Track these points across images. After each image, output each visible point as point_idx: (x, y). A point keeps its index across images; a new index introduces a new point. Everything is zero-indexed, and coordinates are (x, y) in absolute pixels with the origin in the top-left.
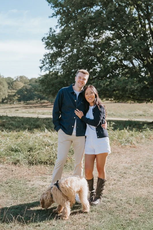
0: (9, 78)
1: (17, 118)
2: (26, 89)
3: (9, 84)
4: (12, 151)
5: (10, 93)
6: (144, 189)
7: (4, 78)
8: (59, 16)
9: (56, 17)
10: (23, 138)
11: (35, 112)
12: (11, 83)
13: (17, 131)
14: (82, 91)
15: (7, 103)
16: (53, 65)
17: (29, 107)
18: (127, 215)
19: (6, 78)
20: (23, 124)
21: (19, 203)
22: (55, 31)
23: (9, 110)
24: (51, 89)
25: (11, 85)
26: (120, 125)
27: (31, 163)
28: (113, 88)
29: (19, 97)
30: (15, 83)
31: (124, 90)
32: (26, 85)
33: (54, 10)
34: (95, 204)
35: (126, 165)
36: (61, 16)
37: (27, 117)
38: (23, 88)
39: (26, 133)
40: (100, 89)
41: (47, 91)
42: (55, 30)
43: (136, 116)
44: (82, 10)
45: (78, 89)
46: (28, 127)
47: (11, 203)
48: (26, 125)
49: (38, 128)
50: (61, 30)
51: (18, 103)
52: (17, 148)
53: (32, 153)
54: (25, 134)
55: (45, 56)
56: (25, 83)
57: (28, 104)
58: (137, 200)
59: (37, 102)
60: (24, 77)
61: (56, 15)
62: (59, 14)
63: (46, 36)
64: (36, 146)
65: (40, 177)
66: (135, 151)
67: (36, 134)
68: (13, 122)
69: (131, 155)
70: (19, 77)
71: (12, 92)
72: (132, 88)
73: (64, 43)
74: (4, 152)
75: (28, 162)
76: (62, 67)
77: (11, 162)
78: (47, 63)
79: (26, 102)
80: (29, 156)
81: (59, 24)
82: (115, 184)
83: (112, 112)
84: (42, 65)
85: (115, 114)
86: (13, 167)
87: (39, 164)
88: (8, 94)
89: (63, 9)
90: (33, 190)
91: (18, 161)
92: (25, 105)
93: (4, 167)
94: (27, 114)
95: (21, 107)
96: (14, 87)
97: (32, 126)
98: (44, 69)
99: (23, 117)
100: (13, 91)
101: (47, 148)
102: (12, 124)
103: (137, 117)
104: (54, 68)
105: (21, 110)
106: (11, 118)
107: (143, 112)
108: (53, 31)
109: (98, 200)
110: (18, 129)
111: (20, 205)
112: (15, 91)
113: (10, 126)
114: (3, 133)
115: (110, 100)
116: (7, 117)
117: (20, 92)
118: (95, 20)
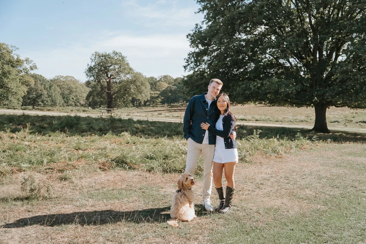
0: (152, 78)
1: (157, 123)
2: (170, 90)
3: (151, 84)
4: (147, 159)
5: (152, 94)
6: (278, 200)
7: (147, 78)
8: (206, 12)
9: (203, 12)
10: (161, 145)
11: (179, 116)
12: (154, 84)
13: (155, 138)
14: (214, 99)
15: (149, 105)
16: (198, 64)
17: (173, 111)
18: (254, 223)
19: (148, 78)
20: (163, 130)
21: (150, 207)
22: (201, 28)
23: (152, 114)
24: (195, 92)
25: (154, 86)
26: (271, 133)
27: (165, 171)
28: (264, 91)
29: (162, 99)
30: (158, 84)
31: (277, 92)
32: (171, 85)
33: (200, 4)
34: (223, 211)
35: (265, 176)
36: (207, 11)
37: (169, 121)
38: (167, 89)
39: (165, 141)
40: (250, 92)
41: (191, 93)
42: (202, 26)
43: (296, 121)
44: (233, 3)
45: (210, 98)
46: (168, 133)
47: (142, 207)
48: (166, 131)
49: (179, 135)
50: (207, 26)
51: (161, 106)
52: (153, 156)
53: (167, 161)
54: (163, 141)
55: (189, 54)
56: (169, 84)
57: (172, 107)
58: (268, 210)
59: (182, 105)
60: (168, 76)
61: (203, 11)
62: (206, 9)
63: (192, 33)
64: (172, 154)
65: (173, 184)
66: (280, 162)
67: (176, 142)
68: (152, 128)
69: (273, 166)
70: (163, 77)
71: (155, 94)
72: (286, 92)
73: (210, 41)
74: (140, 159)
75: (163, 169)
76: (209, 67)
77: (146, 169)
78: (192, 62)
79: (170, 105)
80: (164, 164)
81: (205, 20)
82: (248, 194)
83: (268, 117)
84: (187, 64)
85: (271, 119)
86: (148, 175)
87: (173, 172)
88: (151, 96)
89: (210, 4)
90: (165, 197)
91: (153, 168)
92: (169, 108)
93: (139, 173)
94: (171, 118)
95: (164, 110)
96: (158, 88)
97: (172, 133)
98: (189, 68)
99: (165, 122)
100: (156, 92)
101: (183, 156)
102: (151, 130)
103: (297, 123)
104: (200, 67)
105: (164, 113)
106: (151, 123)
107: (306, 117)
108: (199, 27)
109: (227, 208)
110: (157, 136)
111: (151, 209)
112: (159, 92)
113: (150, 132)
114: (141, 139)
115: (264, 104)
116: (147, 122)
117: (163, 93)
118: (244, 15)
